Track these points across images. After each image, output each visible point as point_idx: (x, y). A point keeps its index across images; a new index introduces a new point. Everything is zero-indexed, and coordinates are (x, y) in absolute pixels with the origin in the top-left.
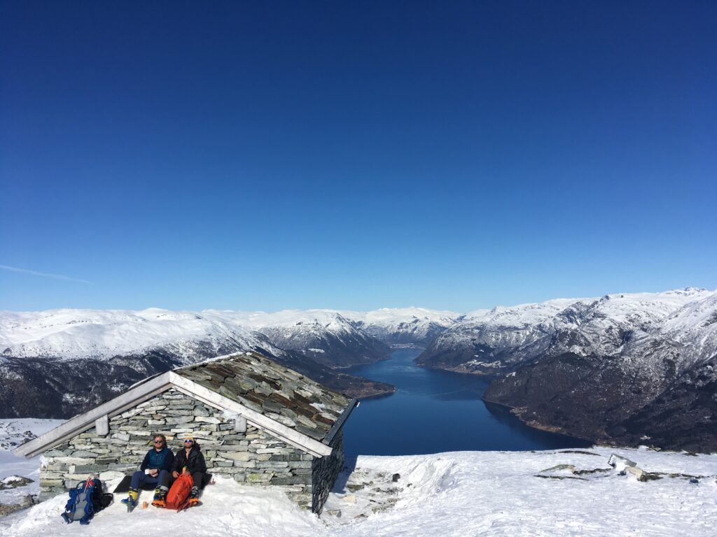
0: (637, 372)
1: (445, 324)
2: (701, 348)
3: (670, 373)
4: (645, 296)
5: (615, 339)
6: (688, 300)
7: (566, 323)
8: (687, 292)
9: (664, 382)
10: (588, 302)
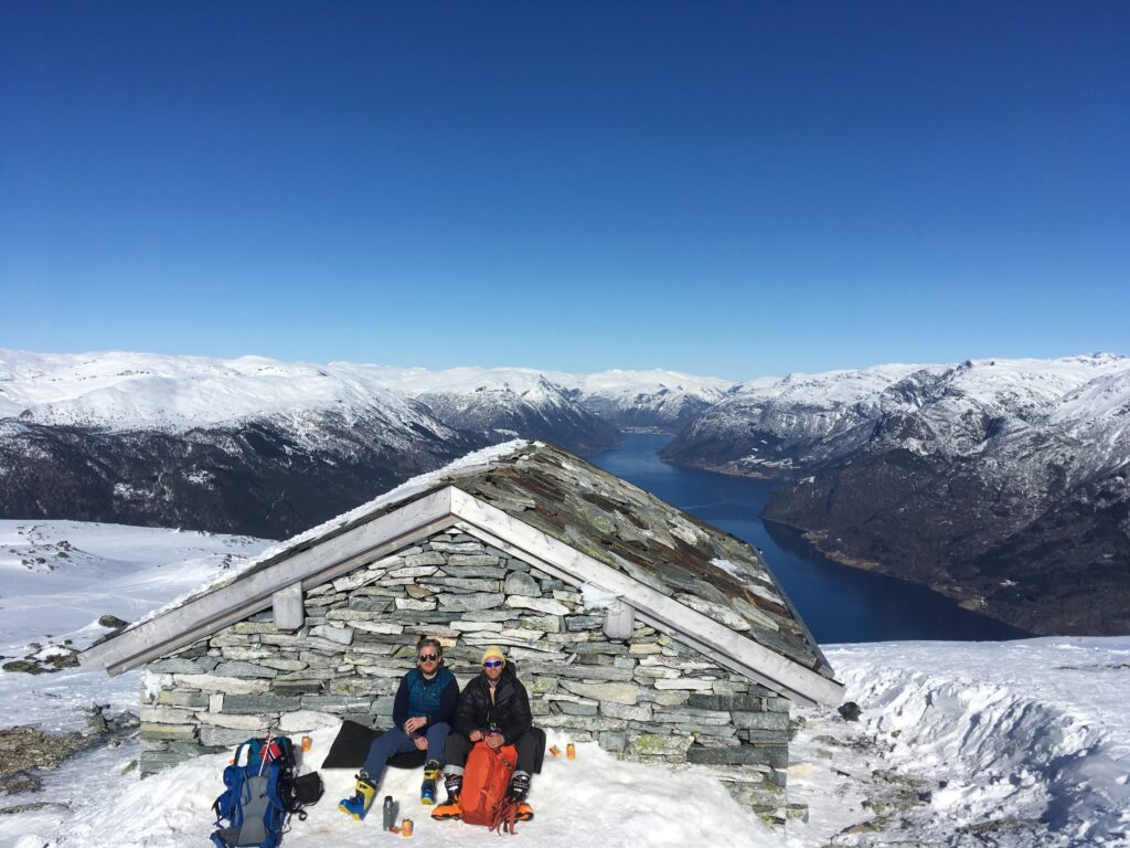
0: (1005, 483)
1: (708, 398)
2: (1109, 450)
3: (1056, 486)
4: (1028, 363)
5: (976, 431)
6: (1097, 372)
7: (899, 402)
8: (1097, 360)
9: (1047, 498)
10: (937, 370)
